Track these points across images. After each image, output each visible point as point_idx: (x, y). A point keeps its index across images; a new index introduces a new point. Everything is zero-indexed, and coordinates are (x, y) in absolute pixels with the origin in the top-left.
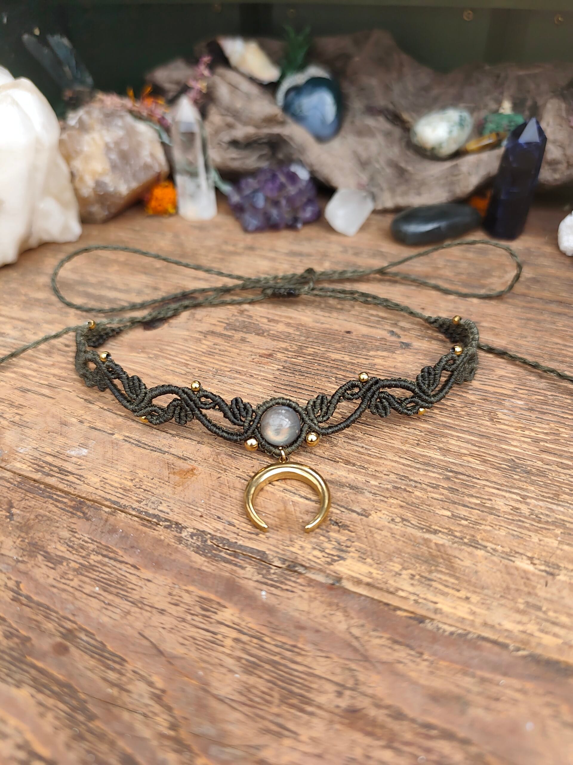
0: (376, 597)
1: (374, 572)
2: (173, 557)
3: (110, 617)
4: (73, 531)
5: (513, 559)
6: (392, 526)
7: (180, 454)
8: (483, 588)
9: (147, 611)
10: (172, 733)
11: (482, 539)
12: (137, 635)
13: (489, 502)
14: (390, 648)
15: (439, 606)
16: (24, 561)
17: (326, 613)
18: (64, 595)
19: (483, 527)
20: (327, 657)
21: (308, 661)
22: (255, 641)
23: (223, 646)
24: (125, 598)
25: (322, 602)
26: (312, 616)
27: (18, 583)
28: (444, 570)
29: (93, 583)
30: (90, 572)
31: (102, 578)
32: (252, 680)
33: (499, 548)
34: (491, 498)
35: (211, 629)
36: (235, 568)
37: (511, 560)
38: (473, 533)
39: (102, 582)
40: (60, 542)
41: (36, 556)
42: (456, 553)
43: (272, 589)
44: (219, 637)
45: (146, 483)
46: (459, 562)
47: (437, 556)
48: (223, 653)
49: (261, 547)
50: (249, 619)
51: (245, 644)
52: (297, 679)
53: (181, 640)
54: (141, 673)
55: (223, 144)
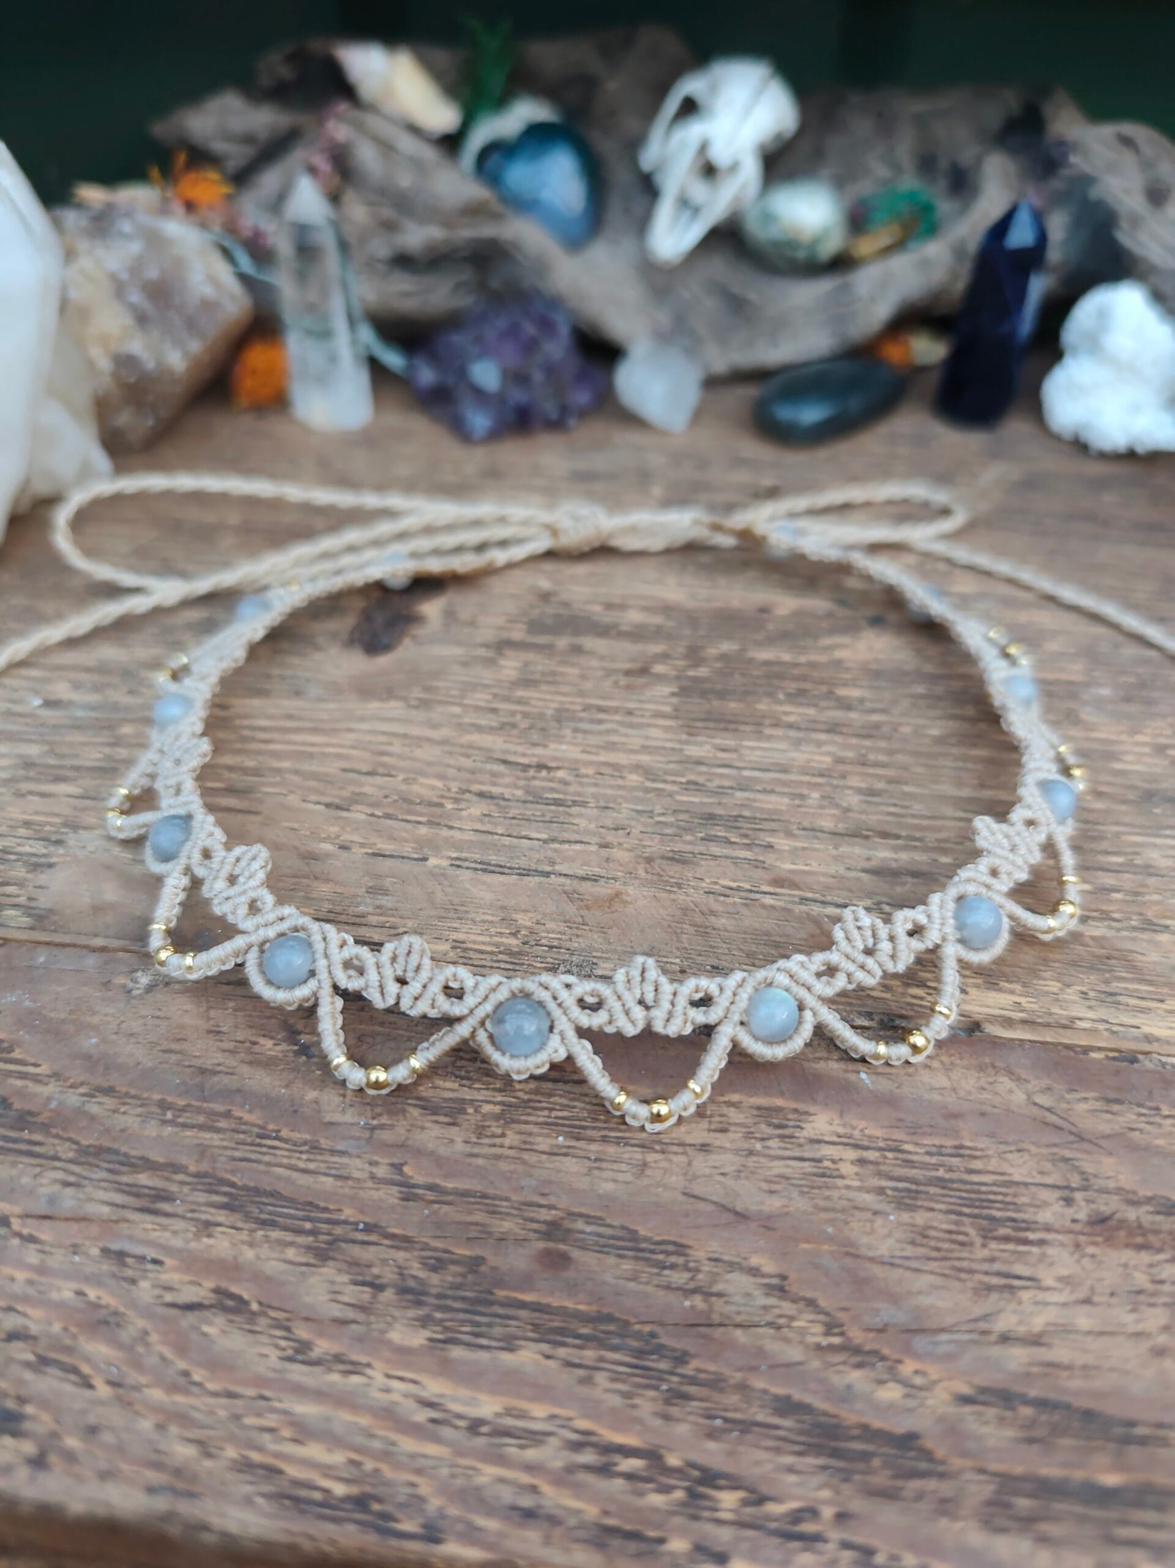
0: (1049, 1039)
1: (1022, 999)
3: (615, 1181)
7: (581, 872)
10: (836, 1340)
11: (1156, 916)
12: (681, 1198)
13: (1137, 857)
14: (1107, 1112)
15: (1146, 1030)
16: (384, 1125)
17: (983, 1082)
18: (503, 1166)
19: (1148, 897)
20: (1019, 1151)
21: (993, 1164)
22: (890, 1155)
23: (842, 1177)
24: (622, 1142)
25: (967, 1068)
26: (962, 1094)
27: (398, 1167)
28: (1124, 975)
29: (546, 1131)
30: (529, 1114)
31: (556, 1118)
32: (920, 1218)
34: (1139, 850)
35: (807, 1155)
38: (1138, 910)
39: (563, 1125)
42: (1129, 946)
44: (827, 1164)
45: (543, 934)
46: (1140, 958)
47: (1105, 956)
48: (848, 1187)
50: (862, 1124)
51: (877, 1163)
52: (992, 1197)
53: (765, 1186)
54: (726, 1258)
55: (378, 264)
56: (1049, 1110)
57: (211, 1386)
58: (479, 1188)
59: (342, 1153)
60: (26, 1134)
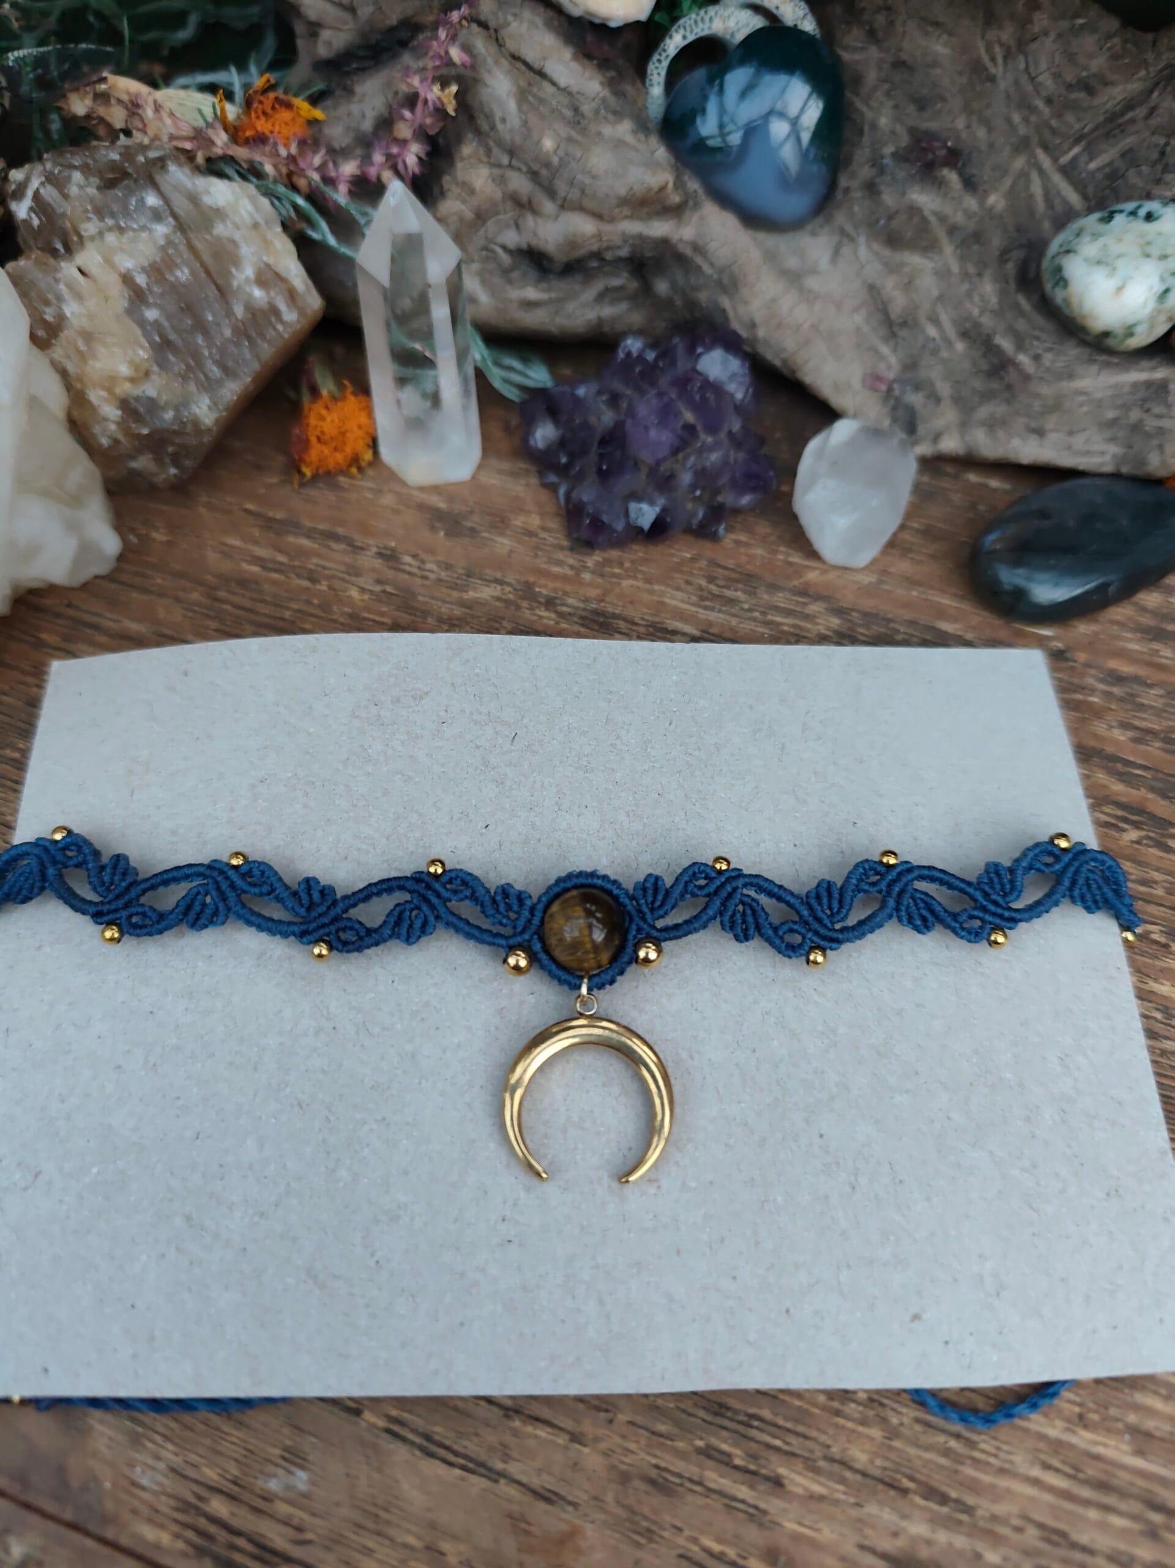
55: (500, 251)
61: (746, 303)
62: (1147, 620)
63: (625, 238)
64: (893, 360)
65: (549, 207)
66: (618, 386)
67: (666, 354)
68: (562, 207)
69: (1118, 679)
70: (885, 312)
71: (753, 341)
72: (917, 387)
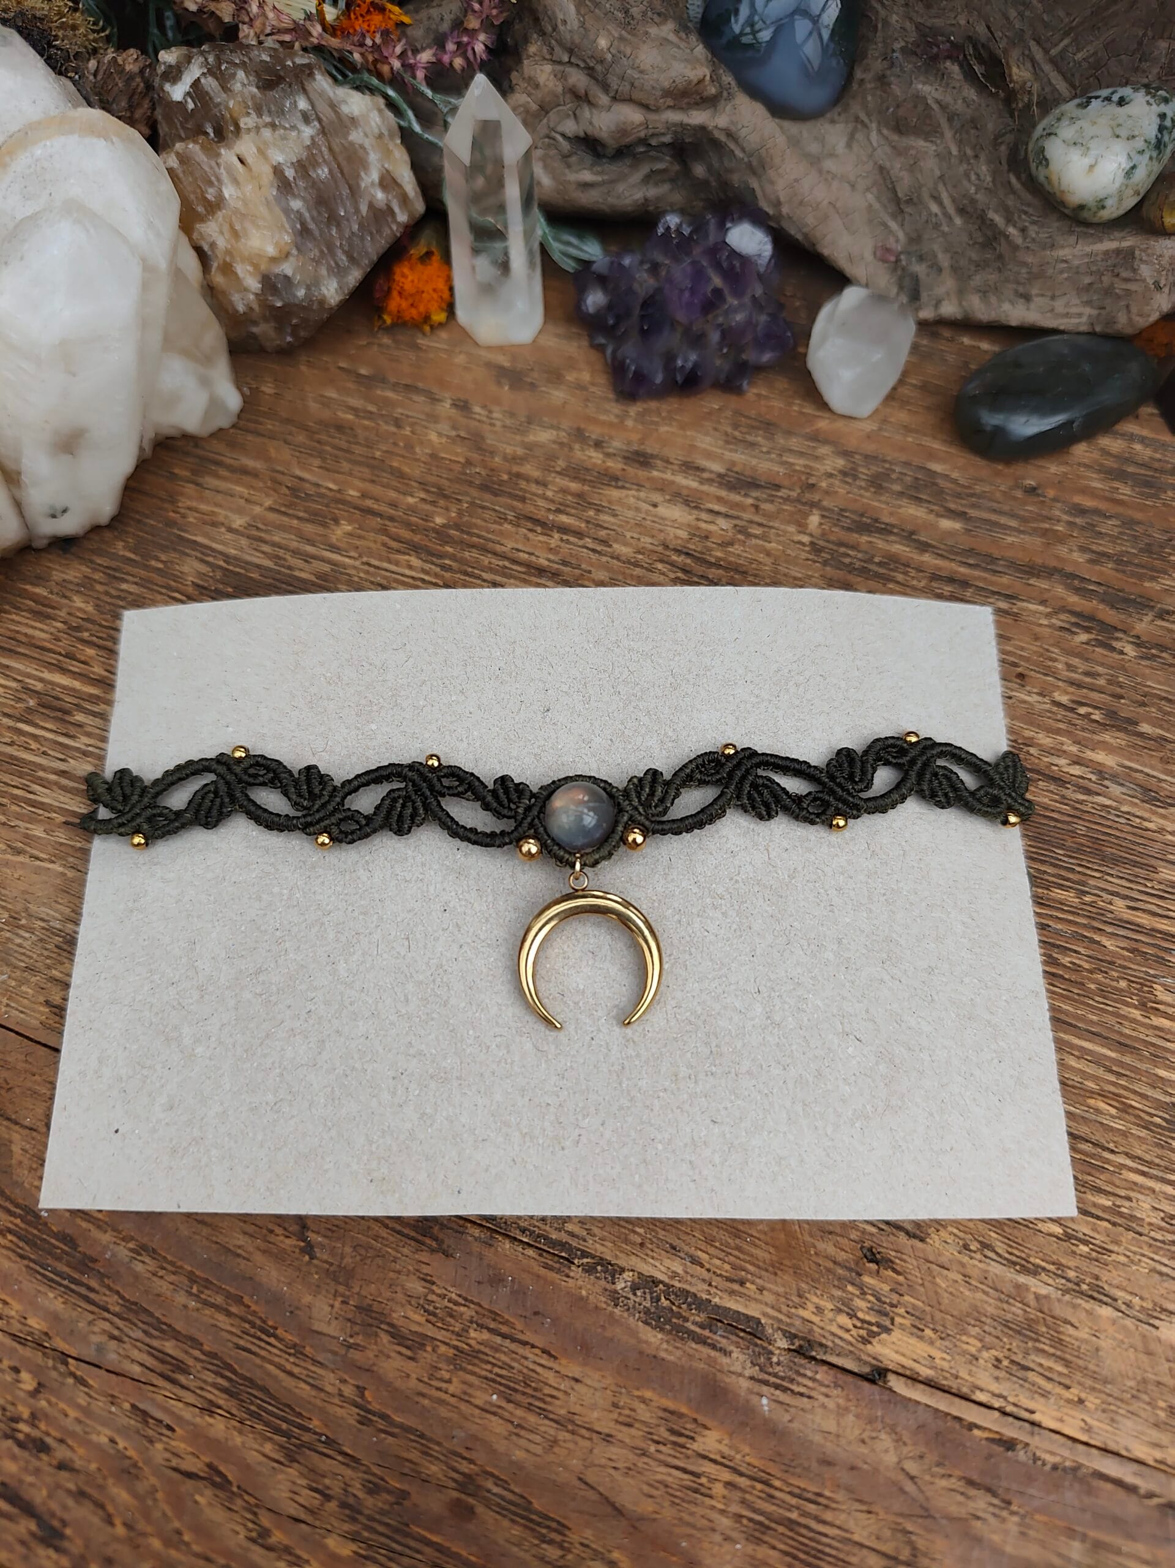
0: (941, 1407)
1: (938, 1354)
2: (608, 1334)
3: (528, 1451)
4: (427, 1280)
5: (1156, 1322)
6: (966, 1259)
8: (1106, 1382)
9: (583, 1437)
11: (1110, 1284)
12: (575, 1482)
13: (1127, 1204)
14: (962, 1494)
15: (1037, 1416)
16: (357, 1344)
17: (866, 1435)
18: (443, 1412)
19: (1114, 1256)
20: (869, 1512)
21: (841, 1519)
22: (759, 1486)
23: (711, 1497)
24: (543, 1413)
25: (858, 1416)
26: (843, 1442)
27: (361, 1390)
28: (1047, 1347)
29: (485, 1386)
30: (476, 1365)
31: (497, 1375)
32: (763, 1552)
33: (1136, 1300)
34: (1132, 1194)
35: (690, 1467)
36: (713, 1353)
37: (1153, 1326)
38: (1096, 1271)
39: (500, 1384)
40: (410, 1303)
41: (377, 1335)
42: (1068, 1314)
43: (778, 1392)
44: (704, 1480)
46: (1071, 1330)
47: (1036, 1322)
48: (713, 1508)
49: (753, 1311)
50: (746, 1450)
51: (744, 1491)
52: (827, 1550)
53: (646, 1488)
54: (594, 1546)
55: (560, 138)
56: (912, 1478)
57: (196, 1548)
58: (420, 1428)
59: (321, 1364)
60: (85, 1279)
61: (772, 183)
62: (1110, 463)
63: (669, 126)
64: (901, 235)
65: (604, 99)
66: (659, 257)
67: (699, 227)
68: (614, 99)
69: (1082, 511)
70: (894, 191)
71: (779, 217)
72: (921, 258)
